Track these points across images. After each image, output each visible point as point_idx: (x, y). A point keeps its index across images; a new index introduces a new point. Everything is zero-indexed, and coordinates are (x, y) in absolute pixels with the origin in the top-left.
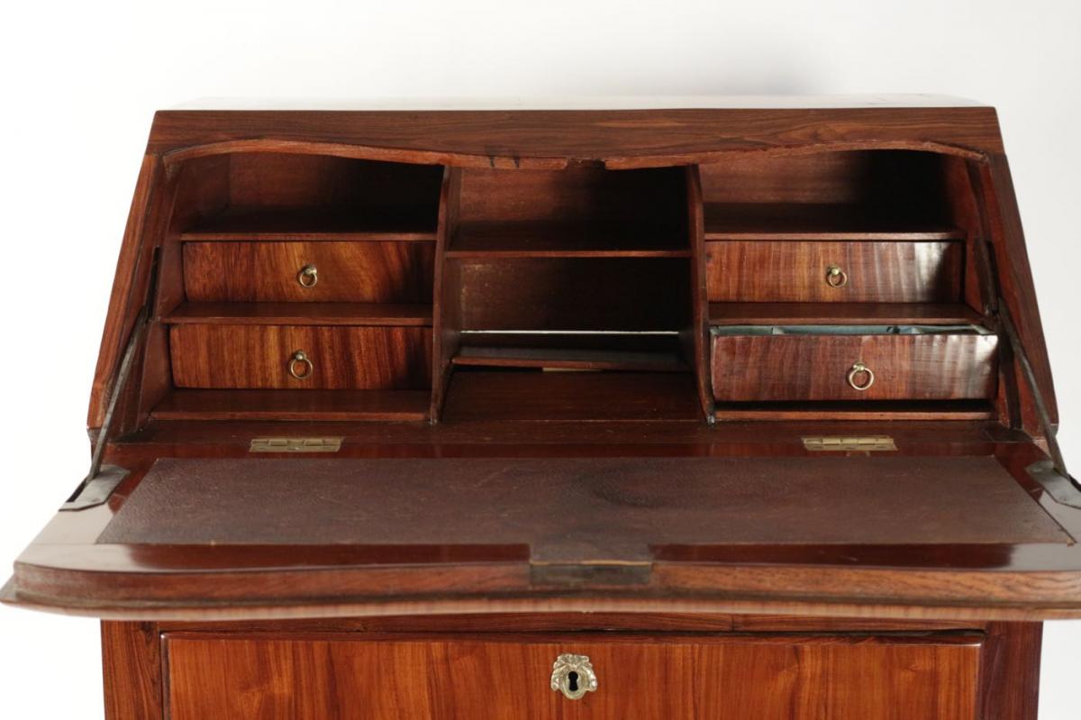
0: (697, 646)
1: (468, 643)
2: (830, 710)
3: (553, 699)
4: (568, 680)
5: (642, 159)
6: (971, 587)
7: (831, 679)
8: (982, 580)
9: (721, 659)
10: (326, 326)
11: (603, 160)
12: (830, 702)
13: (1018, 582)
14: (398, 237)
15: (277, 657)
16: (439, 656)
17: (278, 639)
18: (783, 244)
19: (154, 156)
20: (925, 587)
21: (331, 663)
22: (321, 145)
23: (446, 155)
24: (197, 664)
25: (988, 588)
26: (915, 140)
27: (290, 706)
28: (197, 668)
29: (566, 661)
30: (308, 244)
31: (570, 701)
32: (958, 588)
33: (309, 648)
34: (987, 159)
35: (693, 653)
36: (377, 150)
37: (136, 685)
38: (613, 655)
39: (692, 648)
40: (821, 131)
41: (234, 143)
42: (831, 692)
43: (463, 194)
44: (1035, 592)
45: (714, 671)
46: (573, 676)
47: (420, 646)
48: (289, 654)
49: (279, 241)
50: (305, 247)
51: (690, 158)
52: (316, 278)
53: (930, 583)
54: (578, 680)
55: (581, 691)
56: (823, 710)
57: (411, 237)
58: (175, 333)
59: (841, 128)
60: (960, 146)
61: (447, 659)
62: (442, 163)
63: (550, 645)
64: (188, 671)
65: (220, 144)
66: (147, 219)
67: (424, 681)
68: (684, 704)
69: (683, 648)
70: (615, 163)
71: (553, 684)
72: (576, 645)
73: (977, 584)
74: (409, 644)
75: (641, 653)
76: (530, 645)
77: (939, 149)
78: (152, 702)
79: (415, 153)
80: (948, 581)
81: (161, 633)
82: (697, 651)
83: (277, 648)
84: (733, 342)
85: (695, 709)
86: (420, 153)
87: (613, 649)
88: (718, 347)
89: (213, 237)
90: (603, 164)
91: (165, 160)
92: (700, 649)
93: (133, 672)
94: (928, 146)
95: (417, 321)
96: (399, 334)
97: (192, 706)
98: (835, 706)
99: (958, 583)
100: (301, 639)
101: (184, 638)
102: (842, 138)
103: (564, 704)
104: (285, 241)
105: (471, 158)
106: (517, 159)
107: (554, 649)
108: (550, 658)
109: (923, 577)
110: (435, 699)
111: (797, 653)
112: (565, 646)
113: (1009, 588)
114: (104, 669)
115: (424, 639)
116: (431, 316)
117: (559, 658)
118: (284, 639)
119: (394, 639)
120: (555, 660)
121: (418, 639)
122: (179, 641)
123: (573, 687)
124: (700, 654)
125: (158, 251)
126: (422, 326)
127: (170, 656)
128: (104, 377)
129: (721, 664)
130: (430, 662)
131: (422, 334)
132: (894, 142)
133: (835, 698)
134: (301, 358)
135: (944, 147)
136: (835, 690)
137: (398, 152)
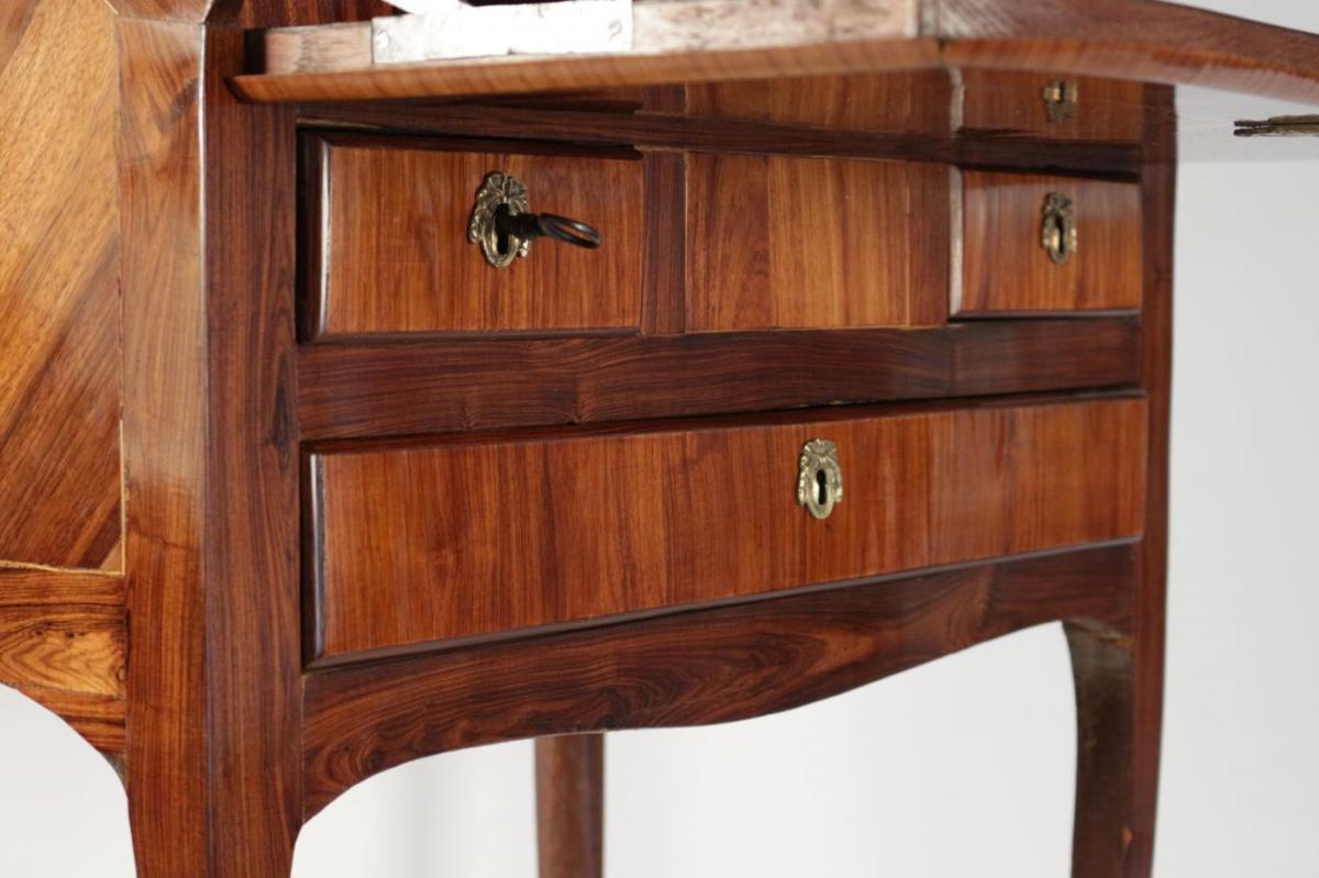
15: (478, 475)
16: (676, 460)
17: (482, 443)
21: (547, 485)
29: (813, 452)
31: (819, 522)
33: (521, 458)
38: (854, 440)
46: (821, 478)
48: (494, 469)
54: (827, 486)
55: (828, 508)
61: (685, 466)
64: (353, 521)
67: (659, 505)
71: (801, 495)
76: (773, 429)
83: (479, 460)
97: (357, 598)
100: (510, 440)
103: (812, 529)
107: (800, 434)
108: (797, 452)
110: (672, 540)
117: (806, 447)
120: (802, 451)
122: (338, 461)
123: (822, 498)
130: (666, 471)
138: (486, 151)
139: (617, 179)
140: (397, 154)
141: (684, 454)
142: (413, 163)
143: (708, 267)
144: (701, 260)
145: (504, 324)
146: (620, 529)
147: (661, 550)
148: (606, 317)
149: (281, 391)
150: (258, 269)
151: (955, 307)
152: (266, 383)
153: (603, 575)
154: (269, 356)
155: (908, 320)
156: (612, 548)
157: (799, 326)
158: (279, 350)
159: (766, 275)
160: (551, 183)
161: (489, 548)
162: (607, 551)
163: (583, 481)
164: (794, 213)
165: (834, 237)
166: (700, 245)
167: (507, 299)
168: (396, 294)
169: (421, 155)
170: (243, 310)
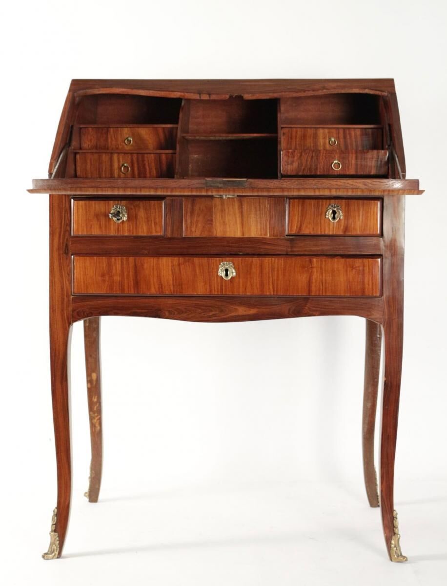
0: (273, 259)
1: (187, 258)
2: (324, 284)
3: (219, 280)
4: (225, 272)
5: (257, 95)
6: (352, 185)
7: (324, 272)
8: (356, 182)
9: (283, 264)
10: (136, 153)
11: (242, 95)
12: (324, 281)
13: (368, 183)
14: (164, 126)
15: (115, 263)
16: (176, 264)
17: (116, 256)
18: (313, 129)
19: (71, 93)
20: (337, 185)
21: (135, 266)
22: (135, 90)
23: (182, 94)
24: (85, 266)
25: (358, 185)
26: (362, 88)
27: (119, 284)
28: (85, 268)
29: (224, 264)
30: (129, 129)
31: (226, 280)
32: (348, 185)
33: (127, 260)
34: (389, 95)
35: (272, 262)
36: (156, 92)
37: (61, 276)
38: (242, 263)
39: (272, 260)
40: (326, 85)
41: (102, 89)
42: (324, 277)
43: (190, 126)
44: (374, 186)
45: (280, 269)
46: (227, 271)
47: (170, 259)
48: (120, 262)
49: (118, 127)
50: (128, 130)
51: (276, 95)
52: (132, 142)
53: (339, 183)
54: (229, 272)
55: (229, 278)
56: (321, 285)
57: (169, 126)
58: (78, 156)
59: (334, 85)
60: (379, 90)
61: (179, 265)
62: (181, 97)
63: (218, 259)
64: (81, 269)
65: (96, 90)
66: (69, 112)
67: (171, 273)
68: (269, 282)
69: (268, 260)
70: (248, 97)
71: (219, 274)
72: (228, 259)
73: (354, 184)
74: (165, 258)
75: (252, 261)
76: (211, 259)
77: (372, 92)
78: (67, 282)
79: (171, 93)
80: (345, 183)
81: (72, 255)
82: (273, 261)
83: (115, 260)
84: (288, 152)
85: (273, 283)
86: (172, 93)
87: (242, 260)
88: (283, 154)
89: (93, 126)
90: (242, 97)
91: (75, 94)
92: (275, 260)
93: (61, 270)
94: (367, 91)
95: (170, 151)
96: (164, 157)
97: (82, 283)
98: (326, 283)
99: (348, 184)
100: (124, 256)
101: (80, 256)
102: (334, 88)
103: (223, 282)
104: (120, 127)
105: (192, 94)
106: (209, 95)
107: (219, 260)
108: (218, 264)
109: (336, 182)
110: (174, 280)
111: (311, 262)
112: (224, 259)
113: (365, 185)
114: (50, 269)
115: (171, 257)
116: (176, 149)
117: (221, 263)
118: (118, 256)
119: (160, 257)
120: (220, 264)
121: (169, 257)
122: (78, 257)
123: (227, 275)
124: (274, 263)
125: (72, 127)
126: (172, 153)
127: (75, 264)
128: (54, 158)
129: (282, 266)
130: (173, 265)
131: (172, 157)
132: (354, 90)
133: (326, 280)
134: (126, 165)
135: (373, 91)
136: (325, 276)
137: (165, 92)
138: (115, 200)
139: (154, 205)
140: (91, 202)
141: (179, 262)
142: (95, 204)
143: (191, 222)
144: (189, 221)
145: (121, 234)
146: (158, 277)
147: (171, 282)
148: (151, 232)
149: (67, 245)
150: (61, 223)
151: (287, 233)
152: (63, 243)
153: (152, 285)
154: (64, 238)
155: (268, 235)
156: (155, 280)
157: (224, 236)
158: (66, 237)
159: (212, 224)
160: (134, 206)
161: (118, 277)
162: (153, 281)
163: (145, 266)
164: (223, 211)
165: (238, 216)
166: (188, 218)
167: (121, 229)
168: (91, 228)
169: (97, 202)
170: (58, 230)
